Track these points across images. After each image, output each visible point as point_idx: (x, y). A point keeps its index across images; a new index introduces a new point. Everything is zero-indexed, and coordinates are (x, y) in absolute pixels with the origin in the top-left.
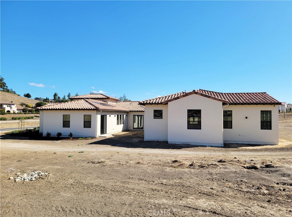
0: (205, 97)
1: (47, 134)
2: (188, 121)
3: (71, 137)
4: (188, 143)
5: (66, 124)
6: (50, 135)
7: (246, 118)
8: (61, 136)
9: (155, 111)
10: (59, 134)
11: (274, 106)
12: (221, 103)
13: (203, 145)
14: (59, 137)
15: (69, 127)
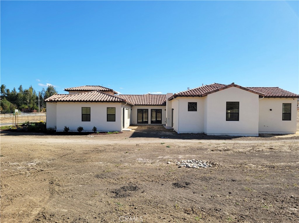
0: (243, 89)
1: (64, 129)
2: (226, 113)
3: (95, 131)
4: (227, 134)
5: (86, 117)
6: (69, 129)
7: (271, 110)
8: (82, 131)
9: (190, 104)
10: (80, 129)
11: (294, 99)
12: (258, 95)
13: (240, 135)
14: (80, 132)
15: (90, 121)
